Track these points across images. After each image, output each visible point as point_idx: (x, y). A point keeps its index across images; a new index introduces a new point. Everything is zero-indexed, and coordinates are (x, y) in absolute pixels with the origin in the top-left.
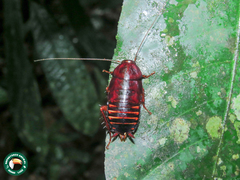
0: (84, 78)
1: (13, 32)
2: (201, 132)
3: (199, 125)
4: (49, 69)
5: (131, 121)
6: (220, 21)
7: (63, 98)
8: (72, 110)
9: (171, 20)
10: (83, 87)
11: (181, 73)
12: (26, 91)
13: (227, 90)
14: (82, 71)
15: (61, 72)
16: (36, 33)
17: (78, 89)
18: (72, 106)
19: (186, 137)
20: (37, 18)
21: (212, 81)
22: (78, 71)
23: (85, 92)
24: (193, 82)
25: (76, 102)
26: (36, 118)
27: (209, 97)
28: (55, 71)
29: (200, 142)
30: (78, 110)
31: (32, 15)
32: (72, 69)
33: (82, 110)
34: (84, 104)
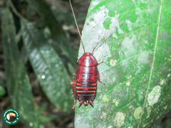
0: (62, 70)
1: (9, 40)
2: (131, 118)
3: (130, 114)
4: (37, 65)
5: (91, 93)
6: (145, 47)
7: (47, 86)
8: (55, 95)
9: (114, 49)
10: (61, 77)
11: (121, 84)
12: (21, 82)
13: (146, 90)
14: (60, 66)
15: (45, 67)
16: (26, 40)
17: (58, 79)
18: (54, 91)
19: (123, 123)
20: (26, 29)
21: (138, 86)
22: (57, 66)
23: (63, 80)
24: (128, 88)
25: (57, 88)
26: (29, 102)
27: (137, 96)
28: (41, 66)
29: (130, 124)
30: (59, 94)
31: (23, 27)
32: (53, 65)
33: (62, 94)
34: (63, 90)
